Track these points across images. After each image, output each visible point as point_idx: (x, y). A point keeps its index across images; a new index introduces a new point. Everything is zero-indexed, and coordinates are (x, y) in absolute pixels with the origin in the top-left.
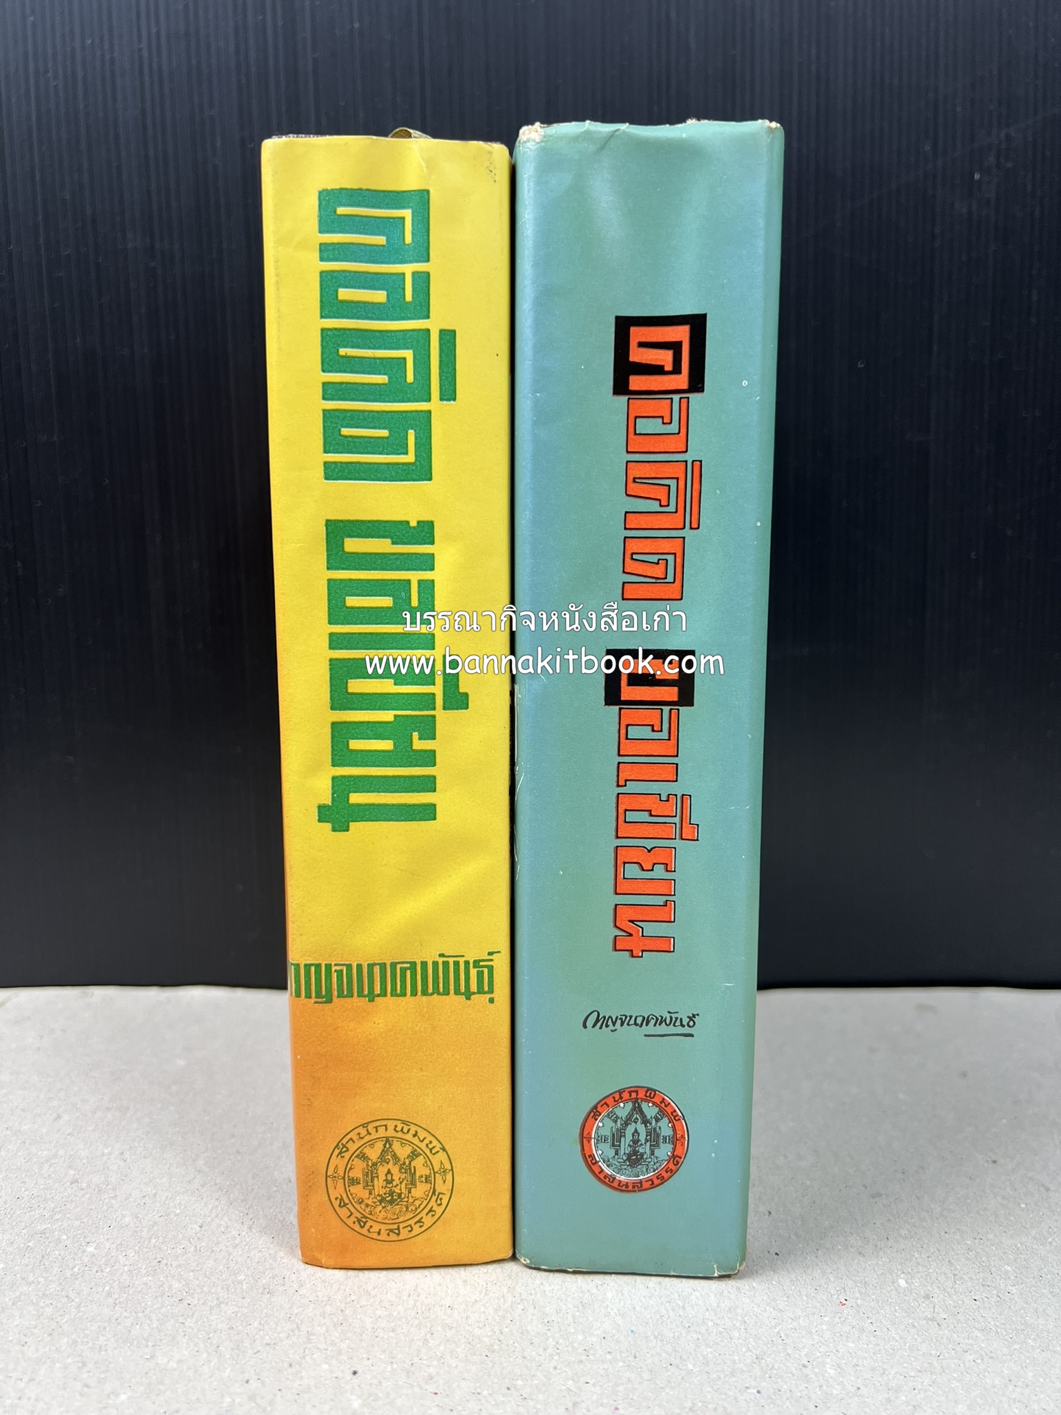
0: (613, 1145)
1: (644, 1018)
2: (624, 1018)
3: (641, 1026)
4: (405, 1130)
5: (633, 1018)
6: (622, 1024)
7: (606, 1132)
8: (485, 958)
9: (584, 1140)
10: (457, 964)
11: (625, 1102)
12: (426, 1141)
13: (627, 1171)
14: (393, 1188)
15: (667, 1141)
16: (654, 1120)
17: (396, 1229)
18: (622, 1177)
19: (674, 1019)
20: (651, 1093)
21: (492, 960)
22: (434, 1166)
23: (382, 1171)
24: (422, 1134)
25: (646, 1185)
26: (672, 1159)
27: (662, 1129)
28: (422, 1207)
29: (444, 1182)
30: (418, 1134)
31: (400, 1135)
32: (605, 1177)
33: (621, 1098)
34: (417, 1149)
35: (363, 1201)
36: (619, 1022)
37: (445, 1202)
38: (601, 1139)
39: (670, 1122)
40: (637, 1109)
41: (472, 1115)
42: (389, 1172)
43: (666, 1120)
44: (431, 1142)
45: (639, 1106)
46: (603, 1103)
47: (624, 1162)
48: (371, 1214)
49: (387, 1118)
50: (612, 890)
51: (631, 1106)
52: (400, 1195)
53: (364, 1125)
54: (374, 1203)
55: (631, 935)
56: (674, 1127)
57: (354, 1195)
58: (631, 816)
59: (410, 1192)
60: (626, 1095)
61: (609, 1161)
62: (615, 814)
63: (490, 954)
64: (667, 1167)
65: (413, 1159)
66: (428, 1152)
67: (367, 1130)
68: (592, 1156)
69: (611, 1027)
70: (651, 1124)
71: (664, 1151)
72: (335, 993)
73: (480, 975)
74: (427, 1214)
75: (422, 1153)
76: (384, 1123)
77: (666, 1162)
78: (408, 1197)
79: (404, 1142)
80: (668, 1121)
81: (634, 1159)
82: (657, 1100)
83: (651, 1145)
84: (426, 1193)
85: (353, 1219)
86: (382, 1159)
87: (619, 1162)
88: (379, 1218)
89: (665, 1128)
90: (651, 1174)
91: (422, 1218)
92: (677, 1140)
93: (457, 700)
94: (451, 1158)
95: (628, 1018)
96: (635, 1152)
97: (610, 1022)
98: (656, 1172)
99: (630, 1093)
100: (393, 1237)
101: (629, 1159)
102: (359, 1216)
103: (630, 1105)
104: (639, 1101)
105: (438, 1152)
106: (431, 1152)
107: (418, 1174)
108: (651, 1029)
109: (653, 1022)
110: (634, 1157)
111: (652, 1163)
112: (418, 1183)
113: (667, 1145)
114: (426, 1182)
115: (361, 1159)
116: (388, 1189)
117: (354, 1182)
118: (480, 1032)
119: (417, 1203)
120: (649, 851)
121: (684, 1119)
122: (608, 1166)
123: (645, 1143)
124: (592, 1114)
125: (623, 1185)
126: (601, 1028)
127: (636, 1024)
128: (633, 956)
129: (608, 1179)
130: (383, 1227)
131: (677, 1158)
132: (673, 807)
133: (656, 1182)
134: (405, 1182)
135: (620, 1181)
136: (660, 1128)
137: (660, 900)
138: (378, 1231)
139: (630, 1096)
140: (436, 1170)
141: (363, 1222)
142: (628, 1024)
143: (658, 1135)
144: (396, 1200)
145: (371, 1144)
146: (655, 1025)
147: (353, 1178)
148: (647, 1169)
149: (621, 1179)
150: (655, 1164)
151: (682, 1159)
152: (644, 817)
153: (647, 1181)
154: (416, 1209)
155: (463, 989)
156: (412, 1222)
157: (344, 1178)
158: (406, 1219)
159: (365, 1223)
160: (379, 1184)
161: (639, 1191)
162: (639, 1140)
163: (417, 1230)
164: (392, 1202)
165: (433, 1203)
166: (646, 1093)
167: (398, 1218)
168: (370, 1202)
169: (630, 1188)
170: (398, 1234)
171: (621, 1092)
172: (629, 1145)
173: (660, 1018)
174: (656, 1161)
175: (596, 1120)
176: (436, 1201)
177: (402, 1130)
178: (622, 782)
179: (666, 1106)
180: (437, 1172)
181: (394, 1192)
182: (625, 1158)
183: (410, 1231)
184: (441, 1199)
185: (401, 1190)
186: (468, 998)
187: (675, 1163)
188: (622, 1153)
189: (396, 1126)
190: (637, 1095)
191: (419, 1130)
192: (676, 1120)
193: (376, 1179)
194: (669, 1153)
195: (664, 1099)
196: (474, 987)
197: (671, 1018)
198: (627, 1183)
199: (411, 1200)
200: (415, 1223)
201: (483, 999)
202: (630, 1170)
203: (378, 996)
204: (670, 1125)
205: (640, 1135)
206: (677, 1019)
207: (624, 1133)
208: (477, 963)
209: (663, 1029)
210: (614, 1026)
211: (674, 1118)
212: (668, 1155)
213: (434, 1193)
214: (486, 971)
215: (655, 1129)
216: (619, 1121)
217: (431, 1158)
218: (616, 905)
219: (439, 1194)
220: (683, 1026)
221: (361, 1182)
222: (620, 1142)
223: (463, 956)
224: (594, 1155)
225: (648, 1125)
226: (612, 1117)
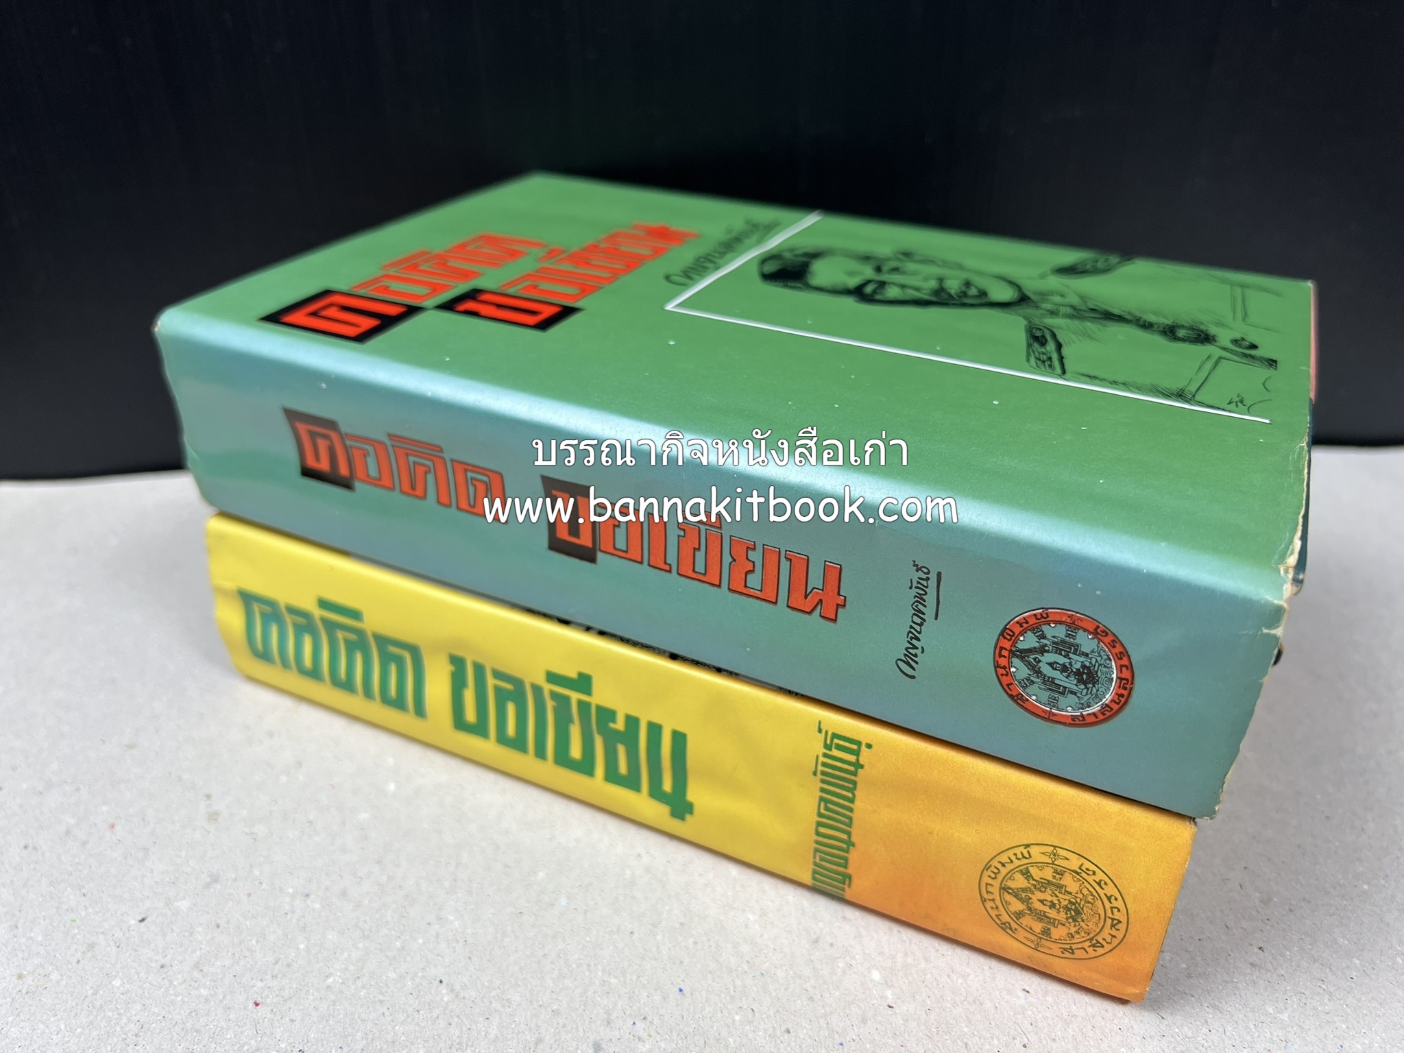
0: (1063, 694)
1: (915, 614)
2: (911, 635)
3: (924, 620)
4: (996, 871)
5: (914, 625)
6: (918, 639)
7: (1045, 695)
8: (823, 737)
9: (1051, 718)
10: (824, 764)
11: (1010, 664)
12: (1013, 858)
13: (1100, 690)
14: (1061, 905)
15: (1074, 634)
16: (1042, 640)
17: (1113, 921)
18: (1107, 697)
19: (919, 585)
20: (1007, 634)
21: (827, 732)
22: (1045, 861)
23: (1038, 906)
24: (1004, 858)
25: (1126, 674)
26: (1098, 636)
27: (1057, 635)
28: (1091, 889)
29: (1067, 859)
30: (1003, 862)
31: (1000, 877)
32: (1103, 714)
33: (1004, 668)
34: (1020, 868)
35: (1071, 934)
36: (914, 641)
37: (1093, 868)
38: (1053, 703)
39: (1049, 624)
40: (1023, 654)
41: (993, 807)
42: (1042, 901)
43: (1045, 628)
44: (1015, 854)
45: (1021, 651)
46: (1007, 688)
47: (1088, 689)
48: (1089, 934)
49: (978, 880)
50: (772, 605)
51: (1017, 659)
52: (1070, 902)
53: (983, 901)
54: (1075, 926)
55: (821, 601)
56: (1056, 622)
57: (1062, 938)
58: (700, 567)
59: (1070, 893)
60: (1003, 662)
61: (1083, 704)
62: (696, 582)
63: (820, 731)
64: (1109, 646)
65: (1031, 876)
66: (1025, 861)
67: (989, 900)
68: (1074, 718)
69: (918, 652)
70: (1046, 645)
71: (1086, 642)
72: (842, 869)
73: (839, 747)
74: (1102, 889)
75: (1025, 866)
76: (983, 885)
77: (1101, 644)
78: (1076, 897)
79: (1009, 876)
80: (1047, 626)
81: (1087, 677)
82: (1017, 630)
83: (1075, 653)
84: (1075, 879)
85: (1090, 950)
86: (1027, 901)
87: (1087, 694)
88: (1095, 929)
89: (1055, 632)
90: (1113, 664)
91: (1106, 895)
92: (1073, 623)
93: (583, 683)
94: (1040, 842)
95: (912, 630)
96: (1078, 673)
97: (913, 651)
98: (1111, 657)
99: (1001, 656)
100: (1122, 927)
101: (1085, 683)
102: (1088, 944)
103: (1016, 661)
104: (1013, 649)
105: (1028, 852)
106: (1026, 858)
107: (1051, 879)
108: (929, 612)
109: (920, 607)
110: (1085, 676)
111: (1099, 659)
112: (1062, 882)
113: (1078, 636)
114: (1062, 875)
115: (1020, 917)
116: (1062, 910)
117: (1046, 932)
118: (901, 768)
119: (1085, 892)
120: (734, 560)
121: (1047, 609)
122: (1089, 707)
123: (1070, 659)
124: (1019, 701)
125: (1118, 699)
126: (917, 663)
127: (921, 625)
128: (844, 606)
129: (1106, 712)
130: (1107, 930)
131: (1099, 630)
132: (690, 528)
133: (1125, 661)
134: (1056, 892)
135: (1113, 701)
136: (1054, 637)
137: (785, 565)
138: (1110, 937)
139: (1005, 657)
140: (1051, 862)
141: (1095, 944)
142: (919, 633)
143: (1063, 642)
144: (1076, 907)
145: (1006, 904)
146: (925, 606)
147: (1042, 931)
148: (1105, 667)
149: (1109, 699)
150: (1101, 656)
151: (1101, 626)
152: (700, 556)
153: (1121, 672)
154: (1092, 895)
155: (851, 768)
156: (1108, 905)
157: (1041, 938)
158: (1102, 908)
159: (1098, 942)
160: (1052, 913)
161: (1132, 683)
162: (1064, 666)
163: (1120, 904)
164: (1078, 913)
165: (1090, 879)
166: (1005, 638)
167: (1099, 915)
168: (1073, 930)
169: (1125, 693)
170: (1120, 922)
171: (997, 666)
172: (1067, 678)
173: (917, 599)
174: (1096, 654)
175: (1028, 700)
176: (1088, 874)
177: (995, 873)
178: (667, 568)
179: (1027, 622)
180: (1053, 862)
181: (1066, 906)
182: (1083, 687)
183: (1119, 910)
184: (1087, 869)
185: (1065, 900)
186: (862, 767)
187: (1104, 634)
188: (1075, 688)
189: (989, 876)
190: (1006, 649)
191: (998, 859)
192: (1048, 617)
193: (1047, 914)
194: (1090, 637)
195: (1017, 622)
196: (852, 758)
197: (916, 587)
198: (1117, 694)
199: (1081, 896)
200: (1111, 903)
201: (865, 754)
202: (1100, 685)
203: (849, 837)
204: (1053, 625)
205: (1057, 661)
206: (918, 583)
207: (1049, 678)
208: (827, 747)
209: (930, 598)
210: (917, 648)
211: (1044, 618)
212: (1091, 639)
213: (1077, 873)
214: (836, 741)
215: (1054, 643)
216: (1032, 678)
217: (1034, 861)
218: (788, 606)
219: (1080, 868)
220: (927, 579)
221: (1048, 927)
222: (1061, 686)
223: (817, 757)
224: (1071, 716)
225: (1047, 648)
226: (1025, 684)
